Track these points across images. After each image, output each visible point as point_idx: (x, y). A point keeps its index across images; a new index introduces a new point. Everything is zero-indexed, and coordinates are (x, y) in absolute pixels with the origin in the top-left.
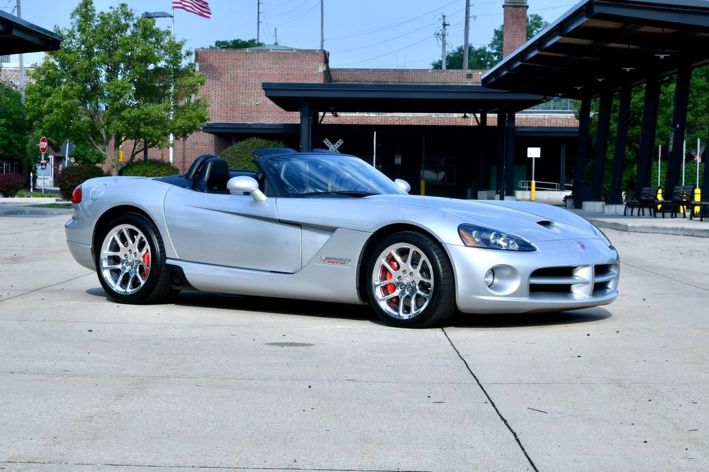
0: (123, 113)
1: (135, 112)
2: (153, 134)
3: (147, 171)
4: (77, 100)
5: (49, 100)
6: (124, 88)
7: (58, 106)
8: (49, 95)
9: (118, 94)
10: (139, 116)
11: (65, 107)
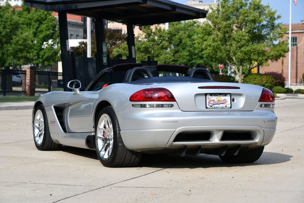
0: (242, 49)
1: (248, 48)
2: (258, 59)
3: (256, 78)
4: (219, 43)
5: (205, 43)
6: (243, 36)
7: (210, 46)
8: (206, 40)
9: (240, 39)
10: (250, 50)
11: (214, 46)
